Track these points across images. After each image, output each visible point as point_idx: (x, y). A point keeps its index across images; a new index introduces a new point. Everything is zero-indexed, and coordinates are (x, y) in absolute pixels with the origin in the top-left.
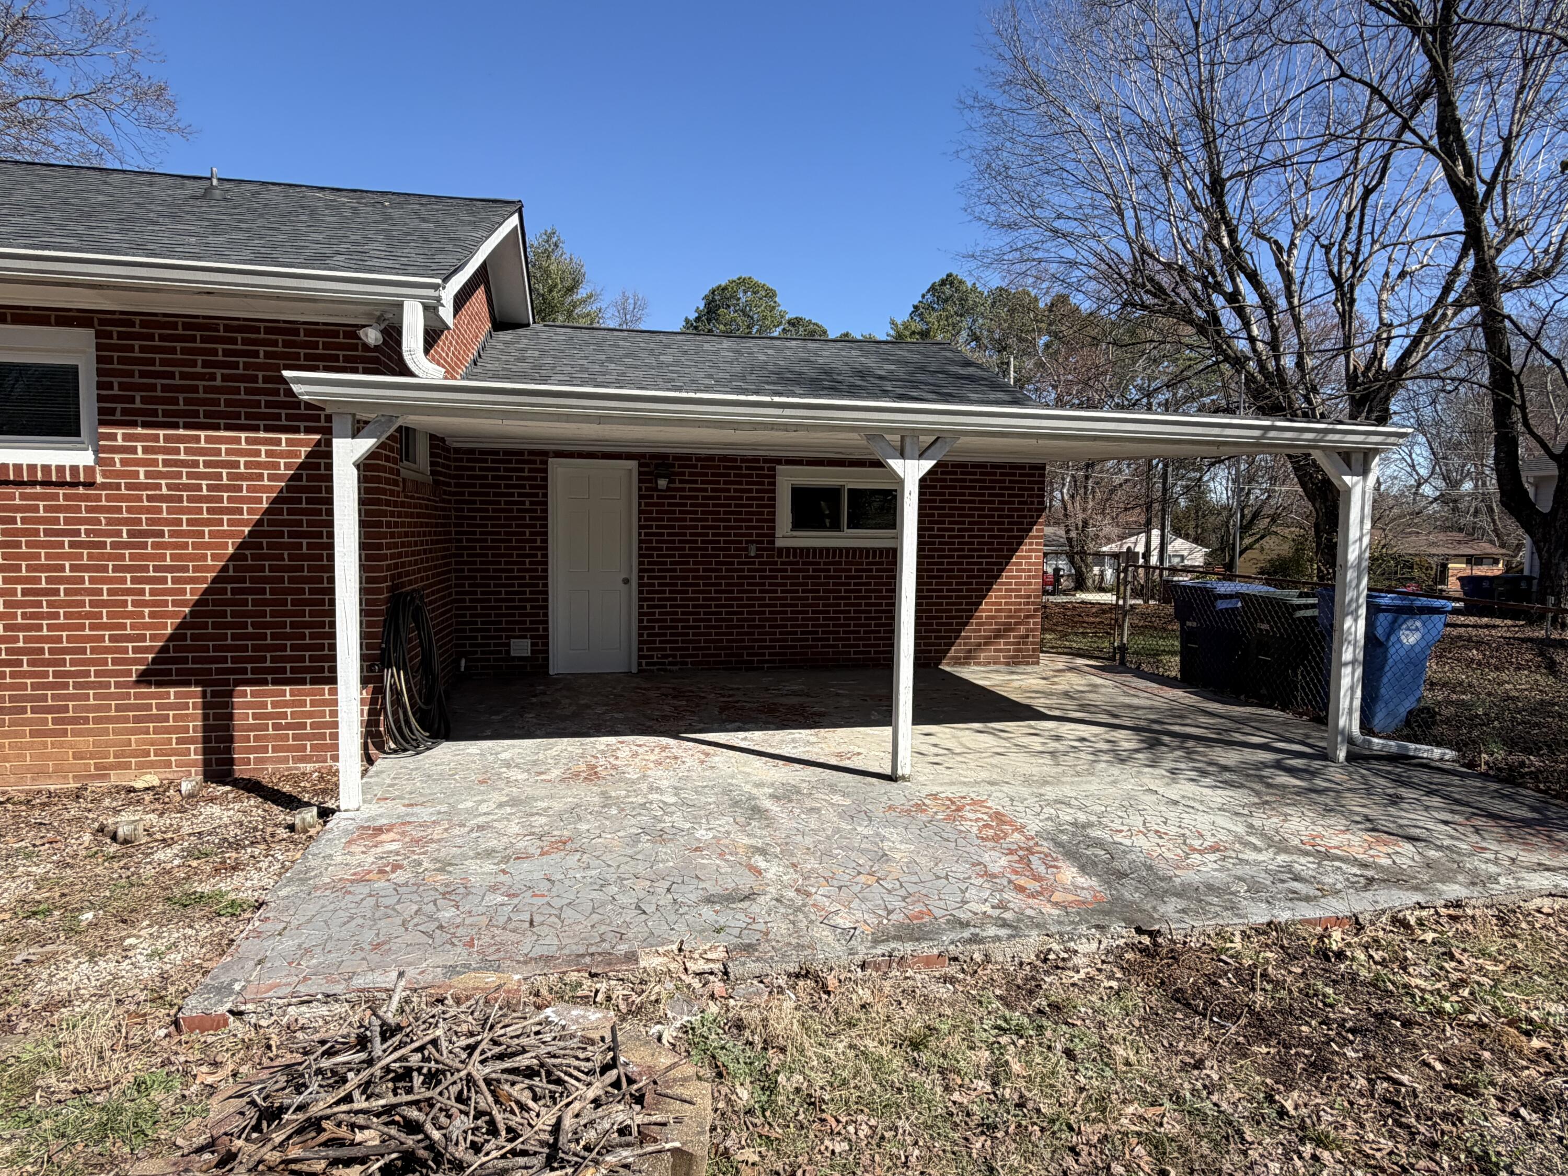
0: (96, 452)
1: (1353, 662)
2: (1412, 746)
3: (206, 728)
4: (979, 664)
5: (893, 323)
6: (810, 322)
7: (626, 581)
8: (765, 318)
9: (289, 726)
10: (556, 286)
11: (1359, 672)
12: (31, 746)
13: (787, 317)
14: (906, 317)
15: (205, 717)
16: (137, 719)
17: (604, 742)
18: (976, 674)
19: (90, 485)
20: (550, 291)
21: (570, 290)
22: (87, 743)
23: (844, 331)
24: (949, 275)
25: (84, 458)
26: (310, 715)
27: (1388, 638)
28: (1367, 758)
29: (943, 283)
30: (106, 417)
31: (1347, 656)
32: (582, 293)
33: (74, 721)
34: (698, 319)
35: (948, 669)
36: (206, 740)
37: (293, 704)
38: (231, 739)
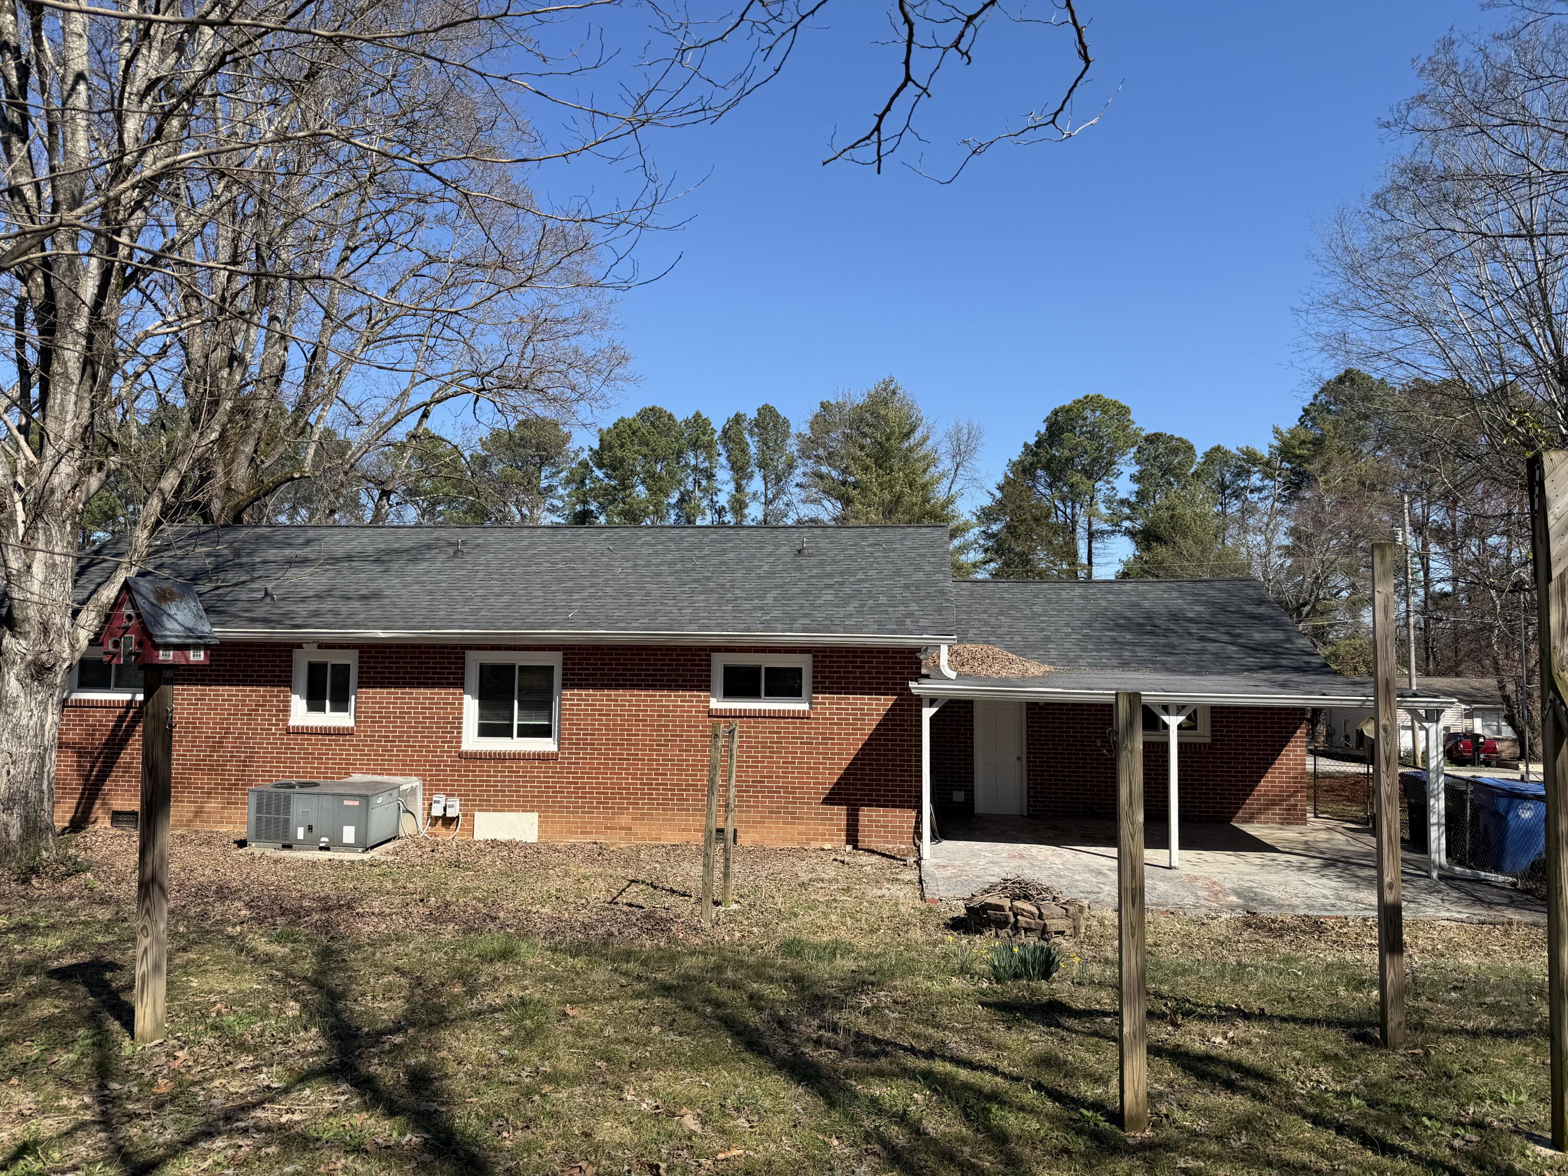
0: (811, 704)
1: (1438, 824)
2: (1483, 873)
3: (848, 825)
4: (1260, 823)
5: (1276, 431)
6: (1171, 437)
7: (1019, 759)
8: (1117, 439)
9: (882, 826)
10: (892, 433)
11: (1443, 828)
12: (782, 828)
13: (1143, 434)
14: (1294, 422)
15: (848, 820)
16: (822, 819)
17: (1022, 846)
18: (1253, 830)
19: (808, 718)
20: (888, 439)
21: (907, 435)
22: (802, 828)
23: (1214, 444)
24: (1348, 372)
25: (805, 707)
26: (891, 822)
27: (1507, 812)
28: (1453, 879)
29: (1340, 380)
30: (816, 690)
31: (1434, 819)
32: (917, 435)
33: (798, 818)
34: (1038, 444)
35: (1236, 825)
36: (848, 830)
37: (883, 816)
38: (857, 831)
